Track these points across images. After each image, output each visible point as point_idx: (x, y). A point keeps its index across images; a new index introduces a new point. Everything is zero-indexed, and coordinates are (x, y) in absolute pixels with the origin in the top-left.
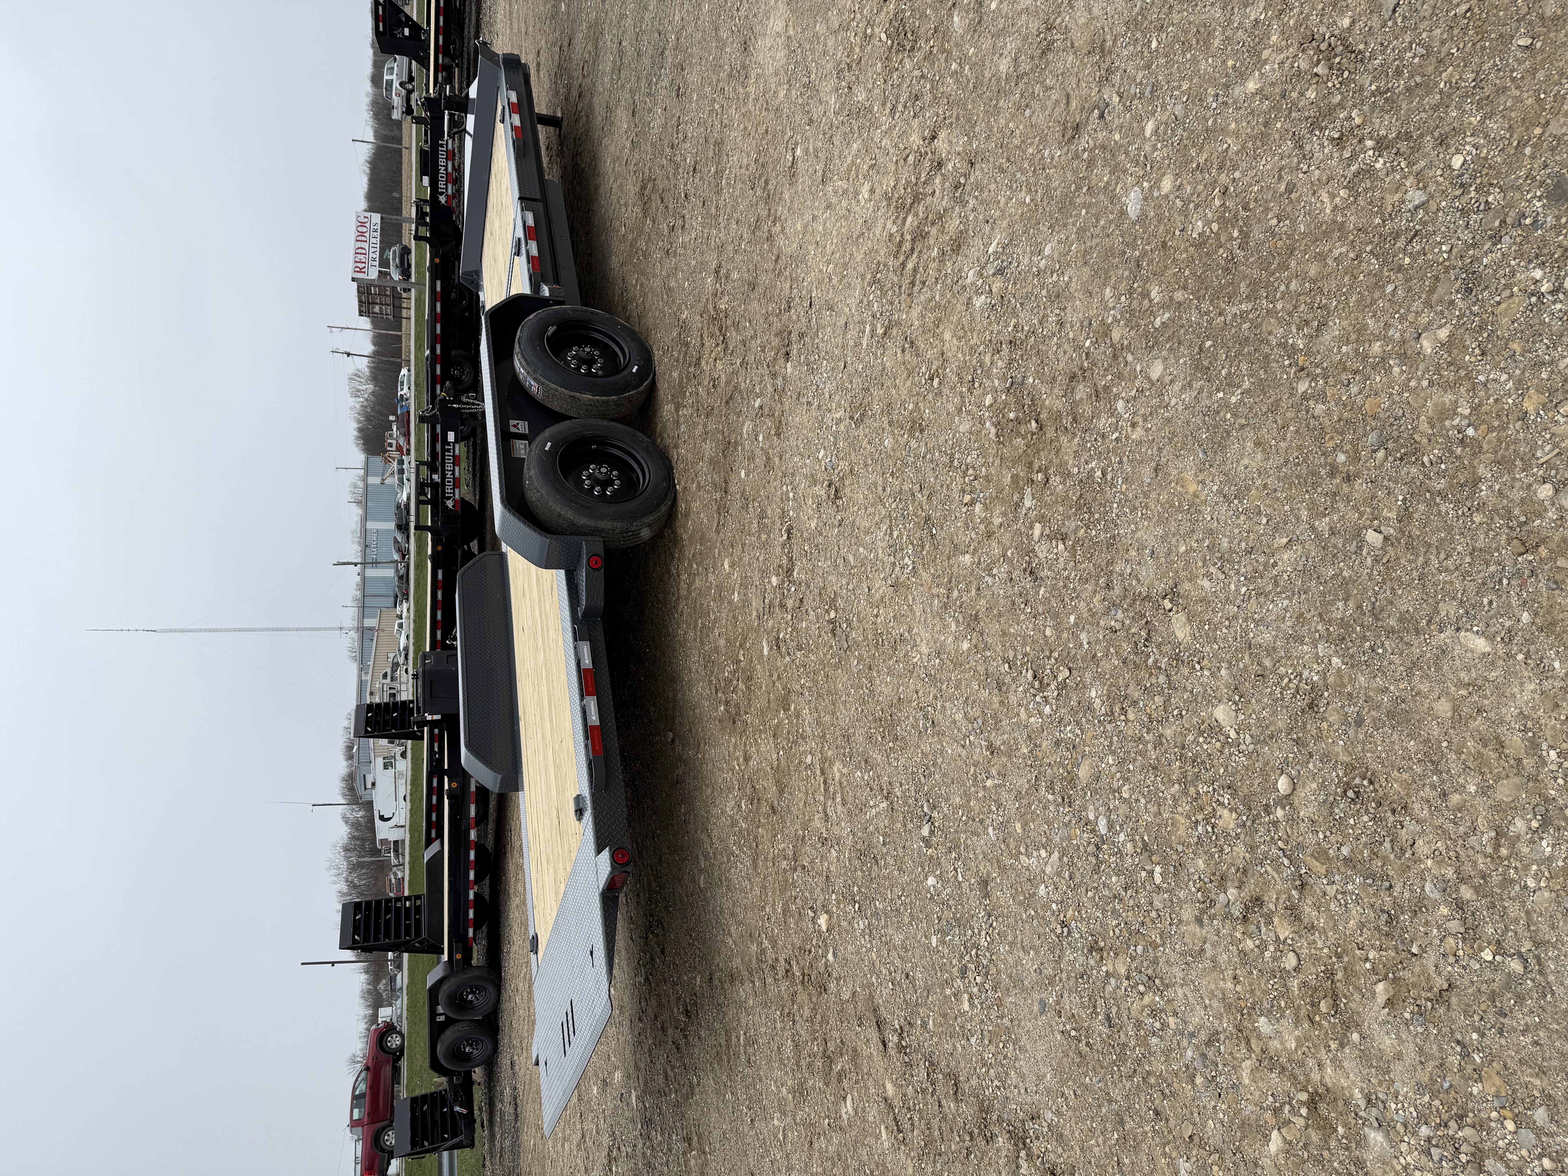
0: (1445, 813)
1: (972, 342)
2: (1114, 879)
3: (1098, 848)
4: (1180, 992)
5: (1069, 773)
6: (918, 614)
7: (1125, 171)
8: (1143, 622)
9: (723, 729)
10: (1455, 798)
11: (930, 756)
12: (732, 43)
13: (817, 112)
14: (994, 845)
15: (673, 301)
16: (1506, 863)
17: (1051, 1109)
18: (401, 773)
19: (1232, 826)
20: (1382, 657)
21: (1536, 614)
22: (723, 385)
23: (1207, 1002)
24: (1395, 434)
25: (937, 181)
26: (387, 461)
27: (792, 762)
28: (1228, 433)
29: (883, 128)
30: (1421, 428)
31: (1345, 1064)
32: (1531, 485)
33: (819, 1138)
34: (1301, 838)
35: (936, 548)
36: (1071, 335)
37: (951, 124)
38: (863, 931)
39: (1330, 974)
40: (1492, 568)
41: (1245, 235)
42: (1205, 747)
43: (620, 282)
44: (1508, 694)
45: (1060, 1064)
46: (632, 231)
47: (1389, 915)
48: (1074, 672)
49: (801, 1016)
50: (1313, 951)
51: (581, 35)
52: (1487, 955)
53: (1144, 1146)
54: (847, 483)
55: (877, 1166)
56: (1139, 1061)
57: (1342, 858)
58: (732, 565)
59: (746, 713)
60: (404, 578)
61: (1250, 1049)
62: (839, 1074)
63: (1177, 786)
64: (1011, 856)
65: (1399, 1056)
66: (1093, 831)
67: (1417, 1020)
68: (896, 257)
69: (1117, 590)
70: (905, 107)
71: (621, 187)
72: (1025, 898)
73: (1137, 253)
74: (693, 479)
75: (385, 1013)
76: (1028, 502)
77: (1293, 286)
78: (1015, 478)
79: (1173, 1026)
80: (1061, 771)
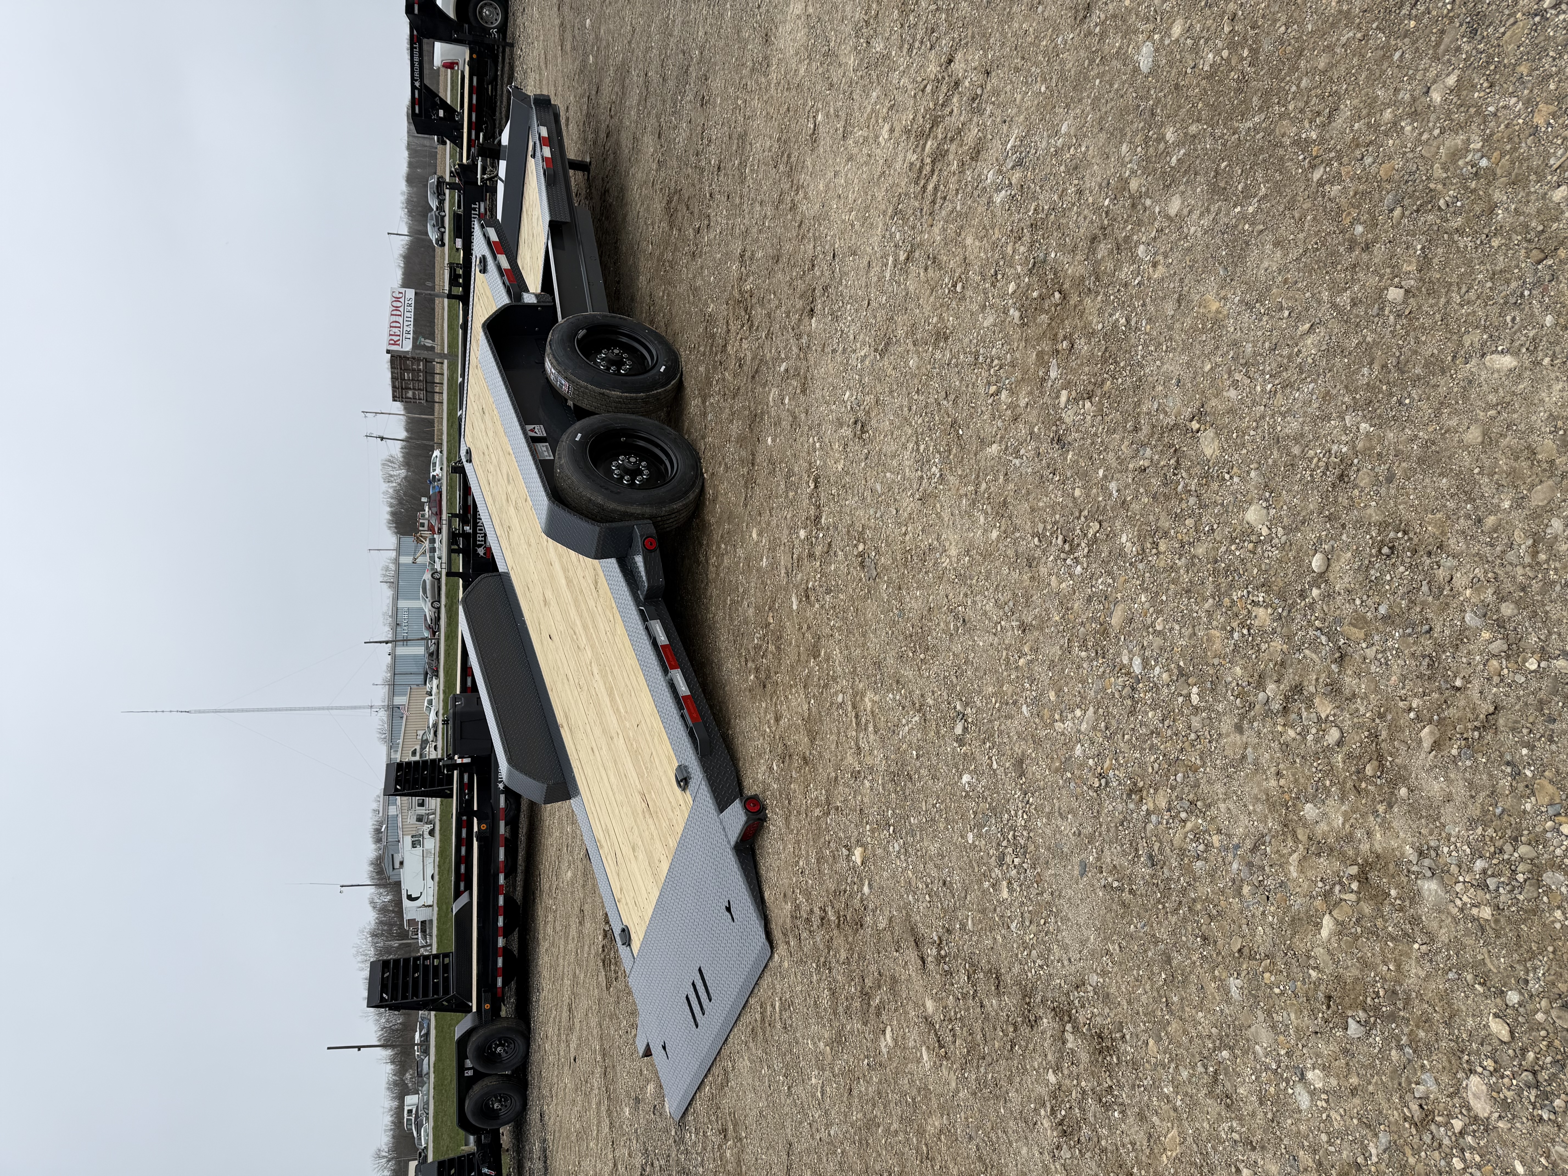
0: (1481, 538)
1: (994, 238)
2: (1150, 714)
3: (1133, 689)
4: (1222, 806)
5: (1101, 625)
6: (946, 519)
7: (1136, 32)
8: (1172, 450)
9: (753, 697)
10: (1491, 521)
11: (962, 655)
12: (754, 39)
13: (836, 75)
14: (1028, 722)
15: (700, 299)
16: (1545, 566)
17: (1095, 971)
18: (429, 852)
19: (1268, 622)
20: (1409, 408)
21: (1559, 314)
22: (748, 363)
23: (1251, 808)
24: (1411, 189)
25: (955, 100)
26: (419, 541)
27: (823, 707)
28: (1247, 243)
29: (901, 68)
30: (1436, 175)
31: (1395, 824)
32: (1546, 194)
33: (858, 1082)
34: (1338, 612)
35: (962, 449)
36: (1090, 200)
37: (967, 44)
38: (899, 852)
39: (1374, 736)
40: (1514, 285)
41: (1254, 52)
42: (1238, 553)
43: (648, 298)
44: (1536, 401)
45: (1104, 922)
46: (659, 246)
47: (1431, 658)
48: (1104, 524)
49: (838, 962)
50: (1356, 720)
51: (608, 80)
52: (1532, 664)
53: (1193, 977)
54: (873, 414)
55: (919, 1092)
56: (1184, 891)
57: (1379, 617)
58: (760, 534)
59: (776, 673)
60: (434, 655)
61: (1296, 840)
62: (878, 1008)
63: (1211, 601)
64: (1046, 726)
65: (1449, 799)
66: (1128, 674)
67: (1465, 753)
68: (917, 183)
69: (1145, 430)
70: (922, 42)
71: (648, 209)
72: (1061, 763)
73: (1151, 102)
74: (720, 464)
75: (411, 1100)
76: (1053, 374)
77: (1304, 84)
78: (1040, 355)
79: (1217, 844)
80: (1094, 625)
